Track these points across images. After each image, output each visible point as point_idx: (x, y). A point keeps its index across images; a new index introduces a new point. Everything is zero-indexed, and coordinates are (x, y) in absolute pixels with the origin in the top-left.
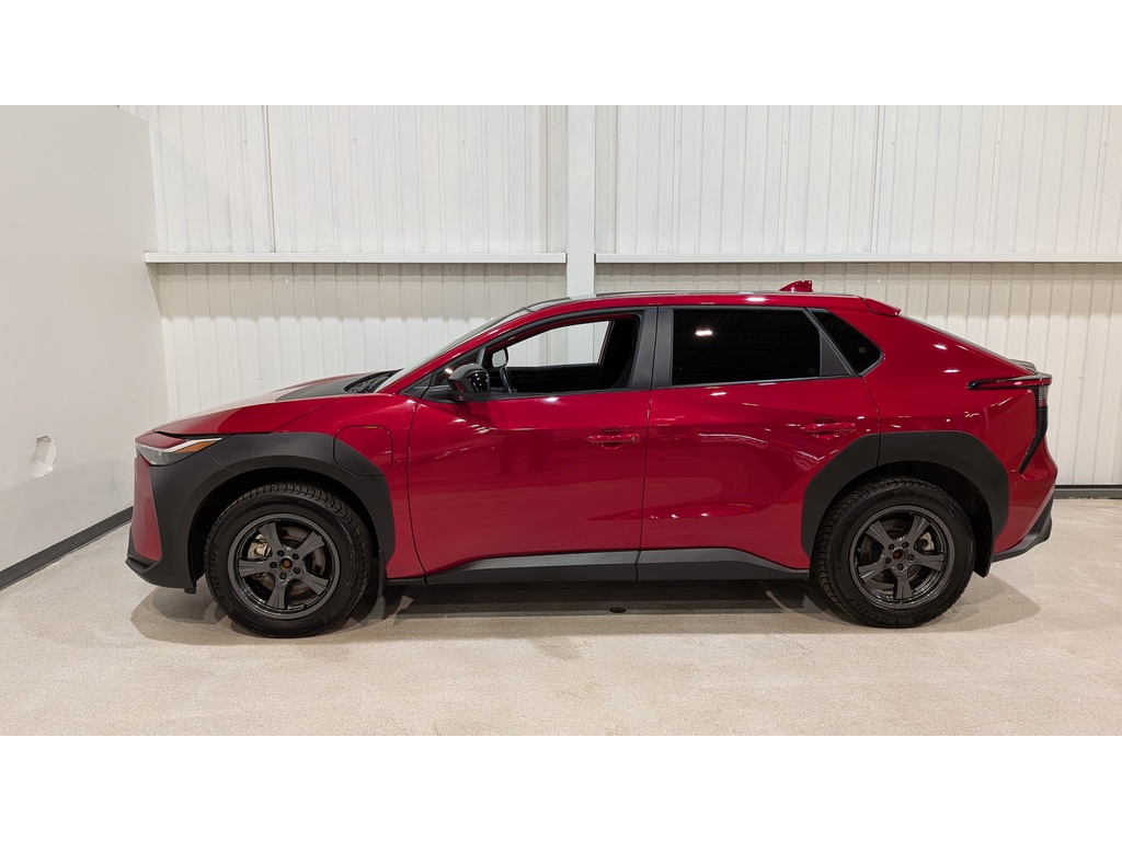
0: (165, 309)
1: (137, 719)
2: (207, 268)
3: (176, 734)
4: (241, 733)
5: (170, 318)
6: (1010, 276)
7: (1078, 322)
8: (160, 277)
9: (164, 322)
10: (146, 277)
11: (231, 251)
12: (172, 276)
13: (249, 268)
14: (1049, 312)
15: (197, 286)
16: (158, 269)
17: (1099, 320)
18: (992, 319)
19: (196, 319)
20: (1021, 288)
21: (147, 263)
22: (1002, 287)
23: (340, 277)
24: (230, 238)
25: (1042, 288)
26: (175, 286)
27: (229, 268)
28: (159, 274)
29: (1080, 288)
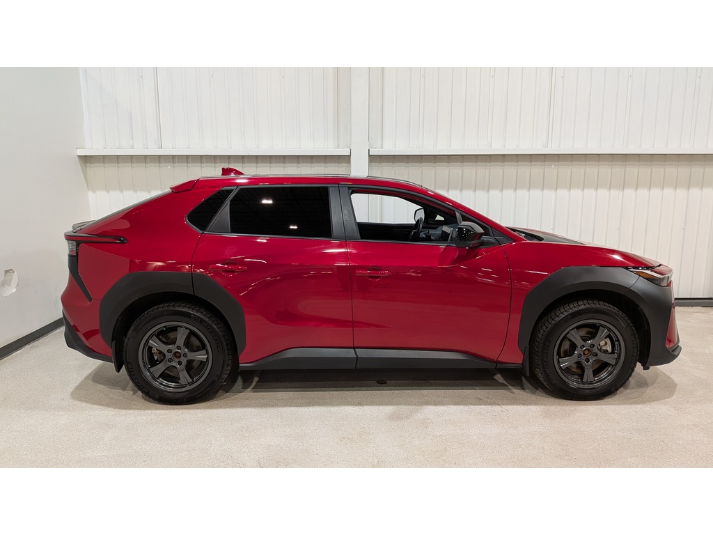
0: (90, 186)
1: (64, 457)
2: (118, 159)
3: (89, 467)
4: (131, 466)
5: (94, 191)
6: (637, 163)
7: (681, 193)
8: (88, 165)
9: (90, 194)
10: (77, 165)
11: (133, 148)
12: (95, 164)
13: (145, 159)
14: (663, 186)
15: (111, 170)
16: (86, 159)
17: (695, 192)
18: (626, 191)
19: (111, 192)
20: (645, 171)
21: (79, 156)
22: (632, 170)
23: (204, 165)
24: (133, 139)
25: (658, 170)
26: (97, 171)
27: (131, 159)
28: (86, 163)
29: (683, 171)
